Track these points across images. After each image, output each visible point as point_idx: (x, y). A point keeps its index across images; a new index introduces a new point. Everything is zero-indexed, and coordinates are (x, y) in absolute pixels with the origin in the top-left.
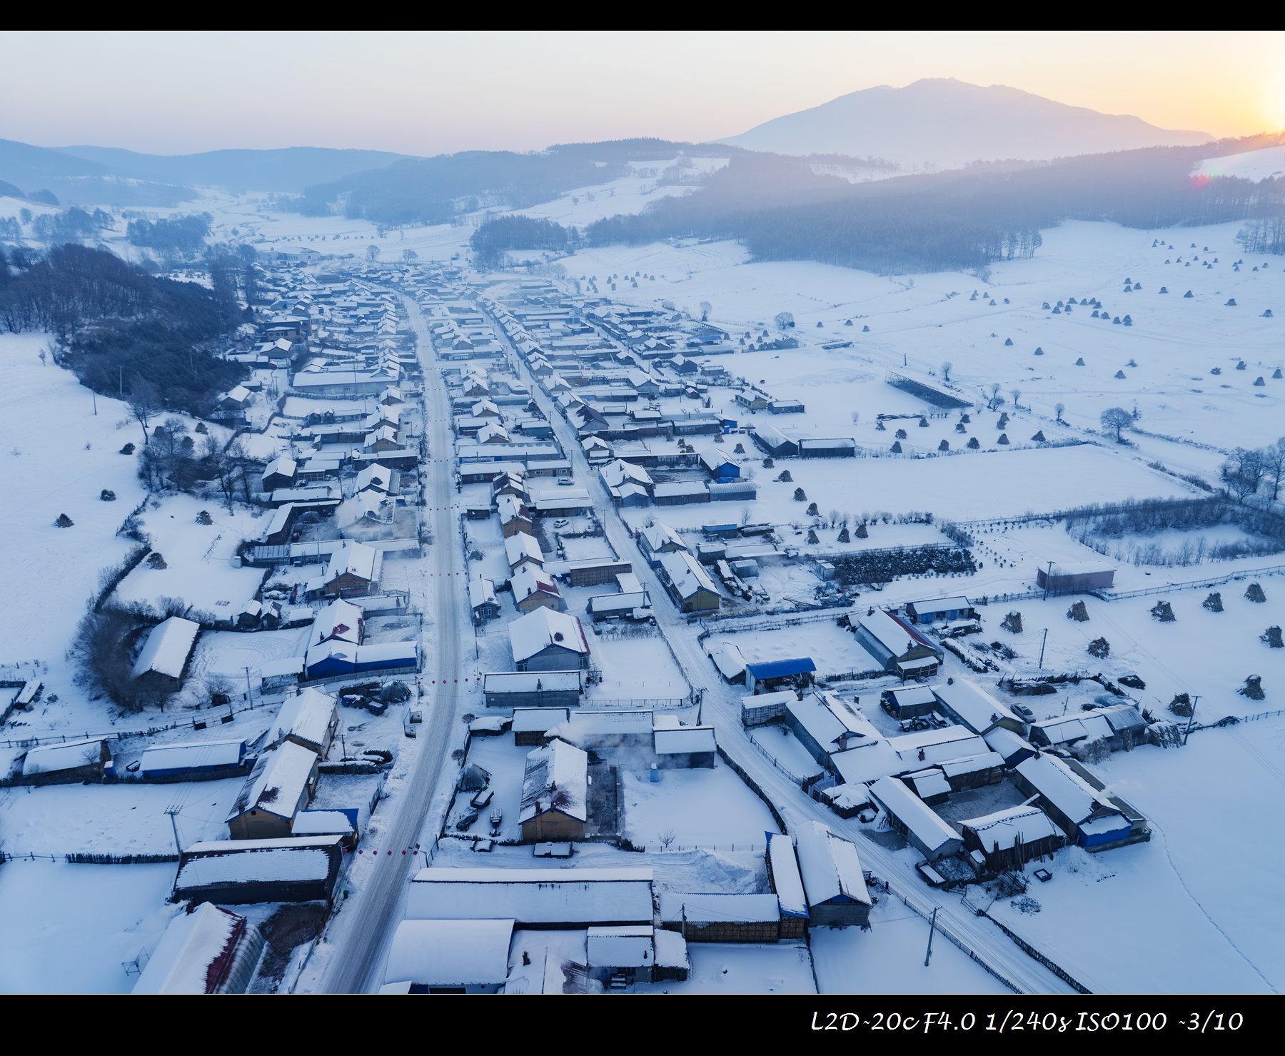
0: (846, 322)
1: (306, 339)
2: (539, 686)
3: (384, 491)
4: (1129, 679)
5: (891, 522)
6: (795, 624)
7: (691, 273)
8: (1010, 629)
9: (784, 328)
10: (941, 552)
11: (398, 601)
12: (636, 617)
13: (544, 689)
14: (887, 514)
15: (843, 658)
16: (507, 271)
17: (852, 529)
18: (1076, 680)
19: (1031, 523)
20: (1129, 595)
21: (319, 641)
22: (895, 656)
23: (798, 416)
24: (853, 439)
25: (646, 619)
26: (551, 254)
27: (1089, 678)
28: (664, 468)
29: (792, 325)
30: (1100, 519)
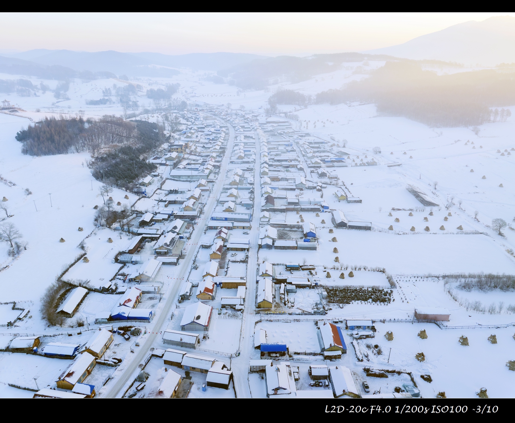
0: (404, 152)
1: (185, 151)
2: (181, 340)
3: (176, 232)
4: (425, 377)
5: (367, 270)
6: (297, 321)
7: (350, 121)
8: (387, 339)
9: (376, 153)
10: (379, 291)
11: (155, 289)
12: (236, 309)
13: (183, 341)
14: (365, 267)
15: (308, 342)
16: (277, 116)
17: (346, 273)
18: (399, 373)
19: (429, 278)
20: (453, 328)
21: (119, 305)
22: (324, 348)
23: (359, 204)
24: (371, 223)
25: (240, 310)
26: (298, 107)
27: (406, 373)
28: (288, 229)
29: (380, 152)
30: (463, 280)
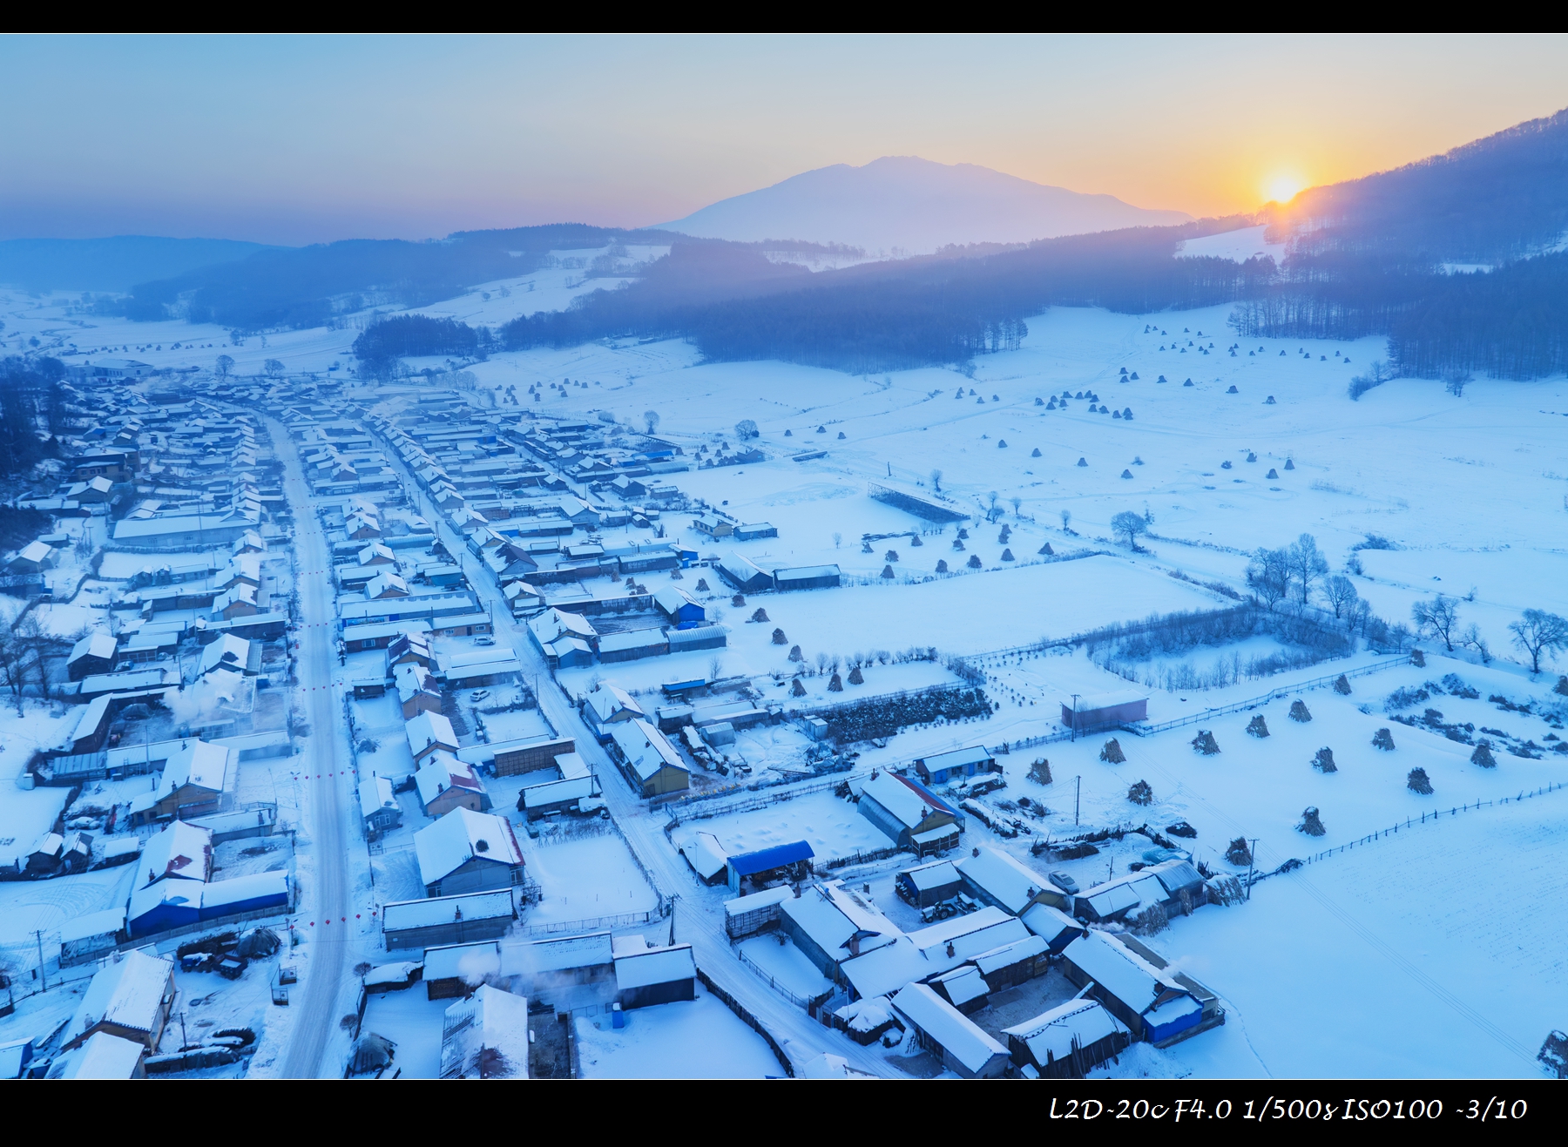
0: (817, 428)
1: (133, 476)
2: (458, 914)
3: (239, 669)
4: (1178, 827)
5: (889, 662)
6: (784, 800)
7: (633, 378)
8: (1038, 781)
9: (747, 439)
10: (950, 694)
11: (260, 816)
12: (582, 810)
13: (466, 918)
14: (884, 653)
15: (846, 836)
16: (402, 382)
17: (844, 673)
18: (1119, 835)
19: (1049, 651)
20: (1166, 726)
21: (147, 881)
22: (908, 827)
23: (771, 541)
24: (836, 565)
25: (596, 812)
26: (458, 360)
27: (1134, 831)
28: (611, 615)
29: (756, 434)
30: (1123, 640)
